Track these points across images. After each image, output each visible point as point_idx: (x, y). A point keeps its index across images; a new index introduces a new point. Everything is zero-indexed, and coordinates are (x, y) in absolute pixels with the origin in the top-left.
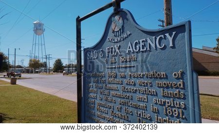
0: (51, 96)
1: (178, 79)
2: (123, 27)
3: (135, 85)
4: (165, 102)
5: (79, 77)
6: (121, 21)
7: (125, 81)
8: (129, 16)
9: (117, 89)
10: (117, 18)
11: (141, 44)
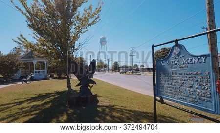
0: (117, 86)
1: (207, 75)
2: (180, 52)
3: (187, 77)
4: (201, 84)
5: (154, 74)
6: (179, 49)
7: (182, 76)
8: (183, 48)
9: (177, 79)
10: (177, 48)
11: (190, 60)
